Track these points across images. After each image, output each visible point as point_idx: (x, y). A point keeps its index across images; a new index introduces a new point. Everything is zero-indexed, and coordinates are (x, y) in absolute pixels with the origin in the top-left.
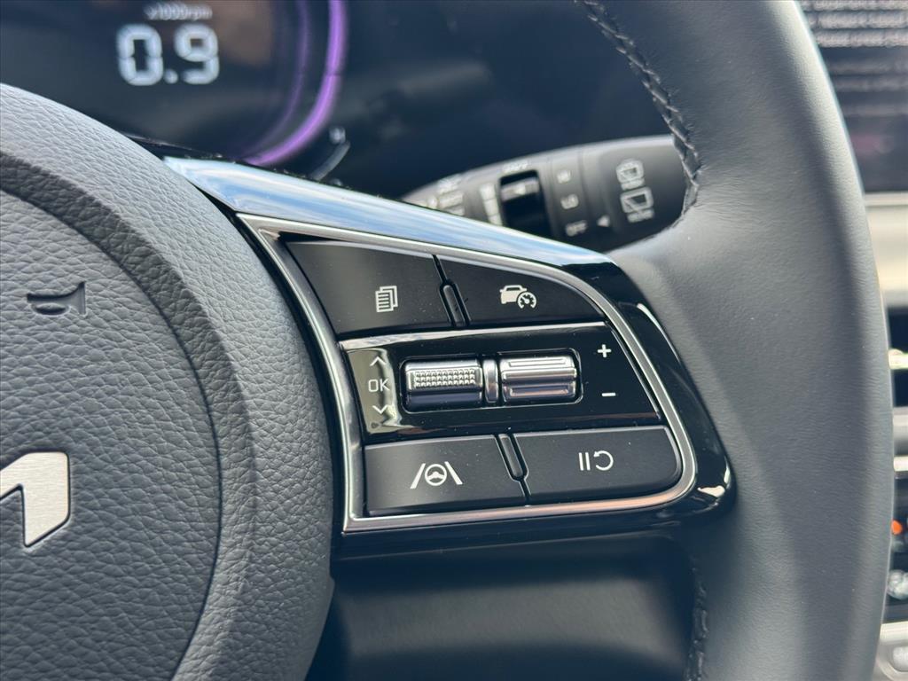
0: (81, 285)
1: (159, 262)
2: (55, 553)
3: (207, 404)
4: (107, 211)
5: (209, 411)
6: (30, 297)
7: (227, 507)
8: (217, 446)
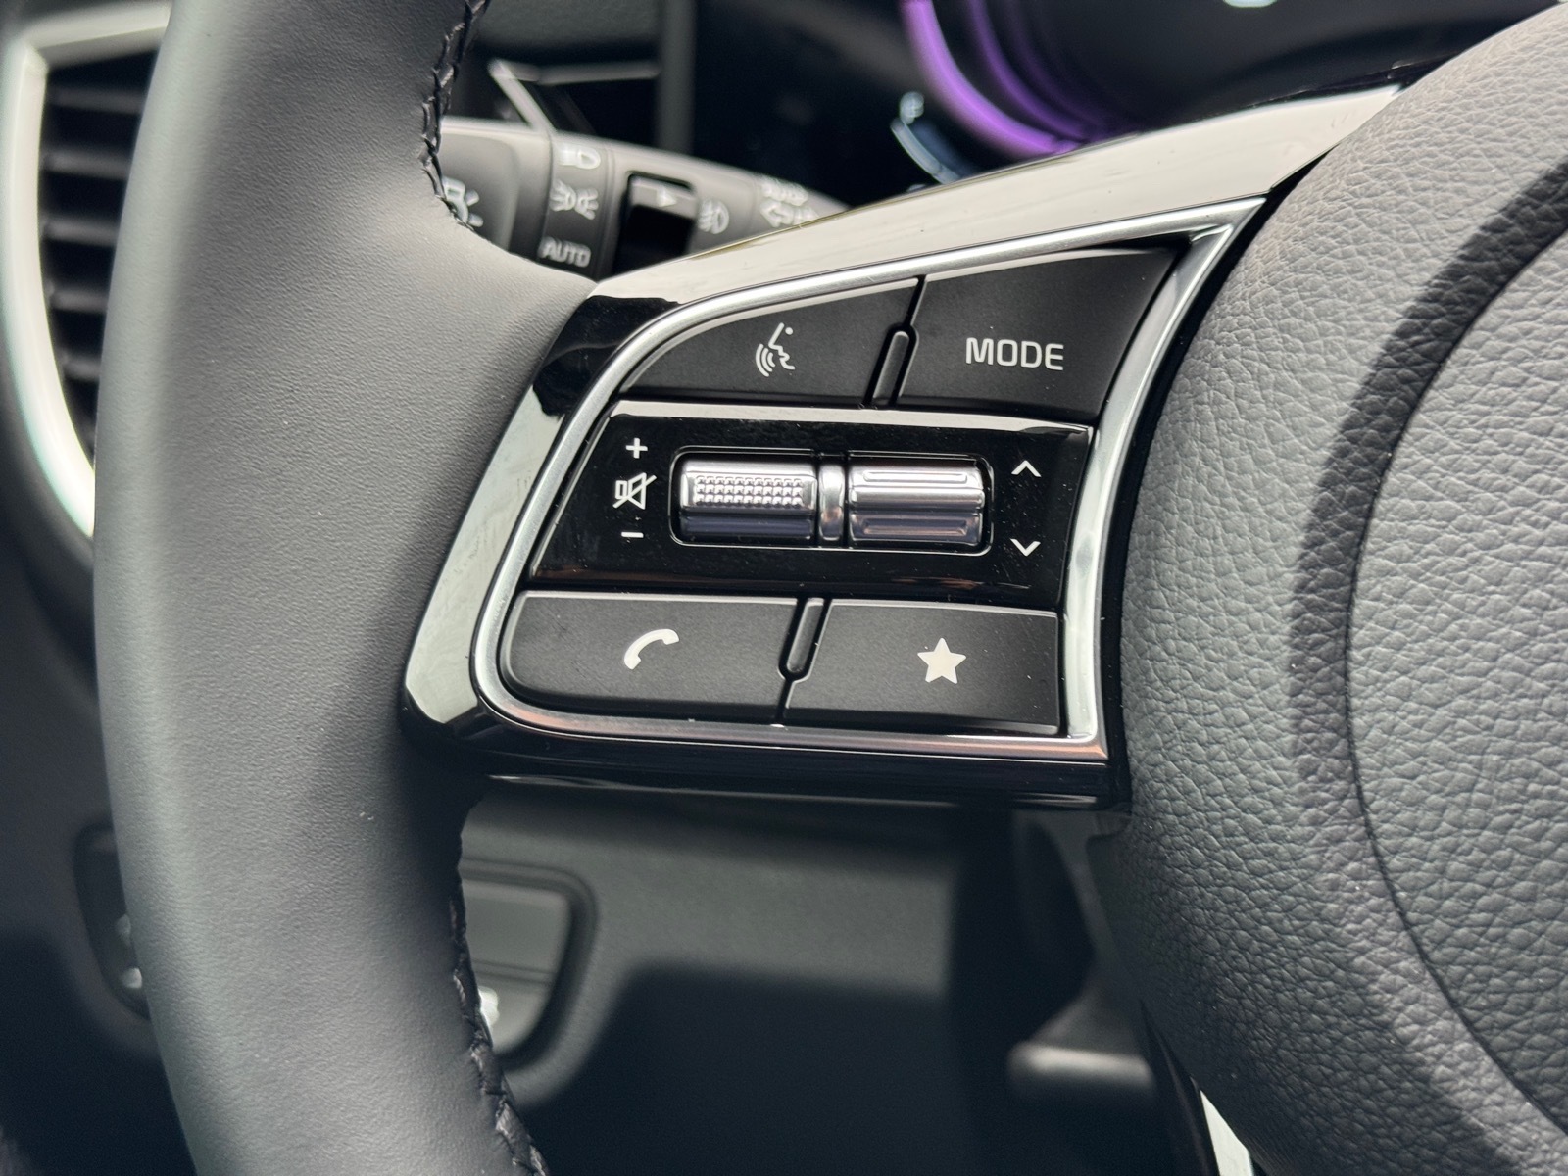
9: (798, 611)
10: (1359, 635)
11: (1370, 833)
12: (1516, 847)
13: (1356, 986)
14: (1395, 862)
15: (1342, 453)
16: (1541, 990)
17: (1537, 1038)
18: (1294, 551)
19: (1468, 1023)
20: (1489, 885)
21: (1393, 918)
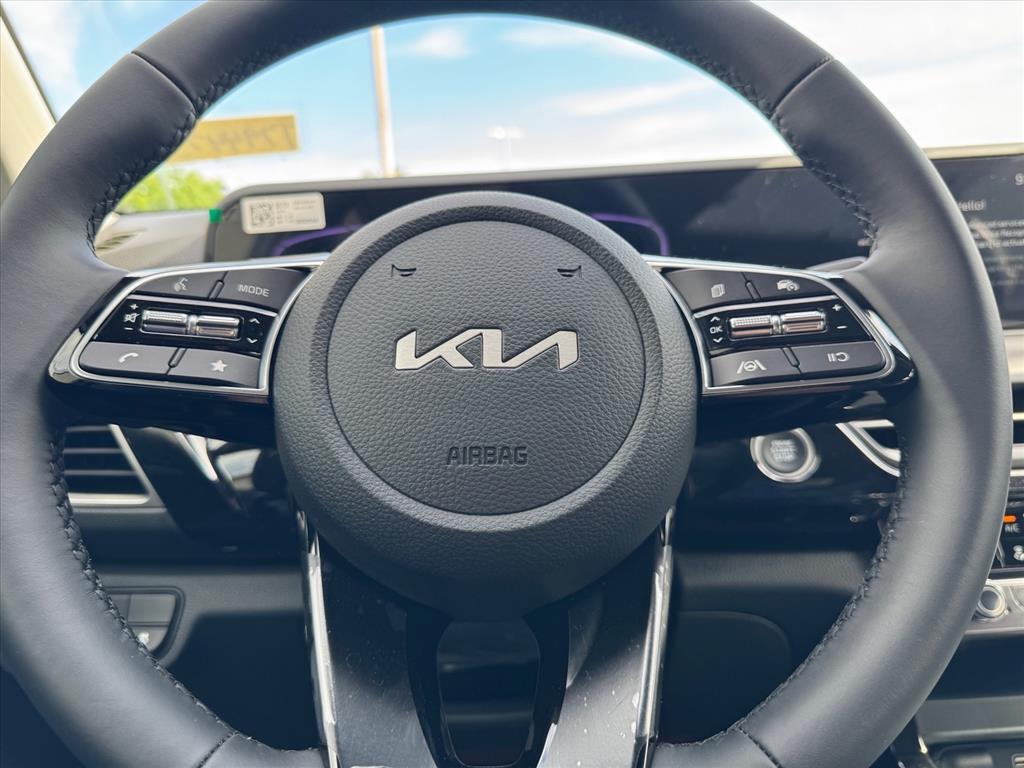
0: (580, 267)
1: (613, 258)
2: (573, 373)
3: (636, 319)
4: (590, 238)
5: (637, 323)
6: (559, 270)
7: (648, 364)
8: (642, 338)
9: (177, 351)
10: (331, 347)
11: (330, 399)
12: (367, 397)
13: (322, 438)
14: (335, 405)
15: (329, 300)
16: (371, 435)
17: (370, 449)
18: (313, 325)
19: (353, 448)
20: (359, 408)
21: (334, 420)
